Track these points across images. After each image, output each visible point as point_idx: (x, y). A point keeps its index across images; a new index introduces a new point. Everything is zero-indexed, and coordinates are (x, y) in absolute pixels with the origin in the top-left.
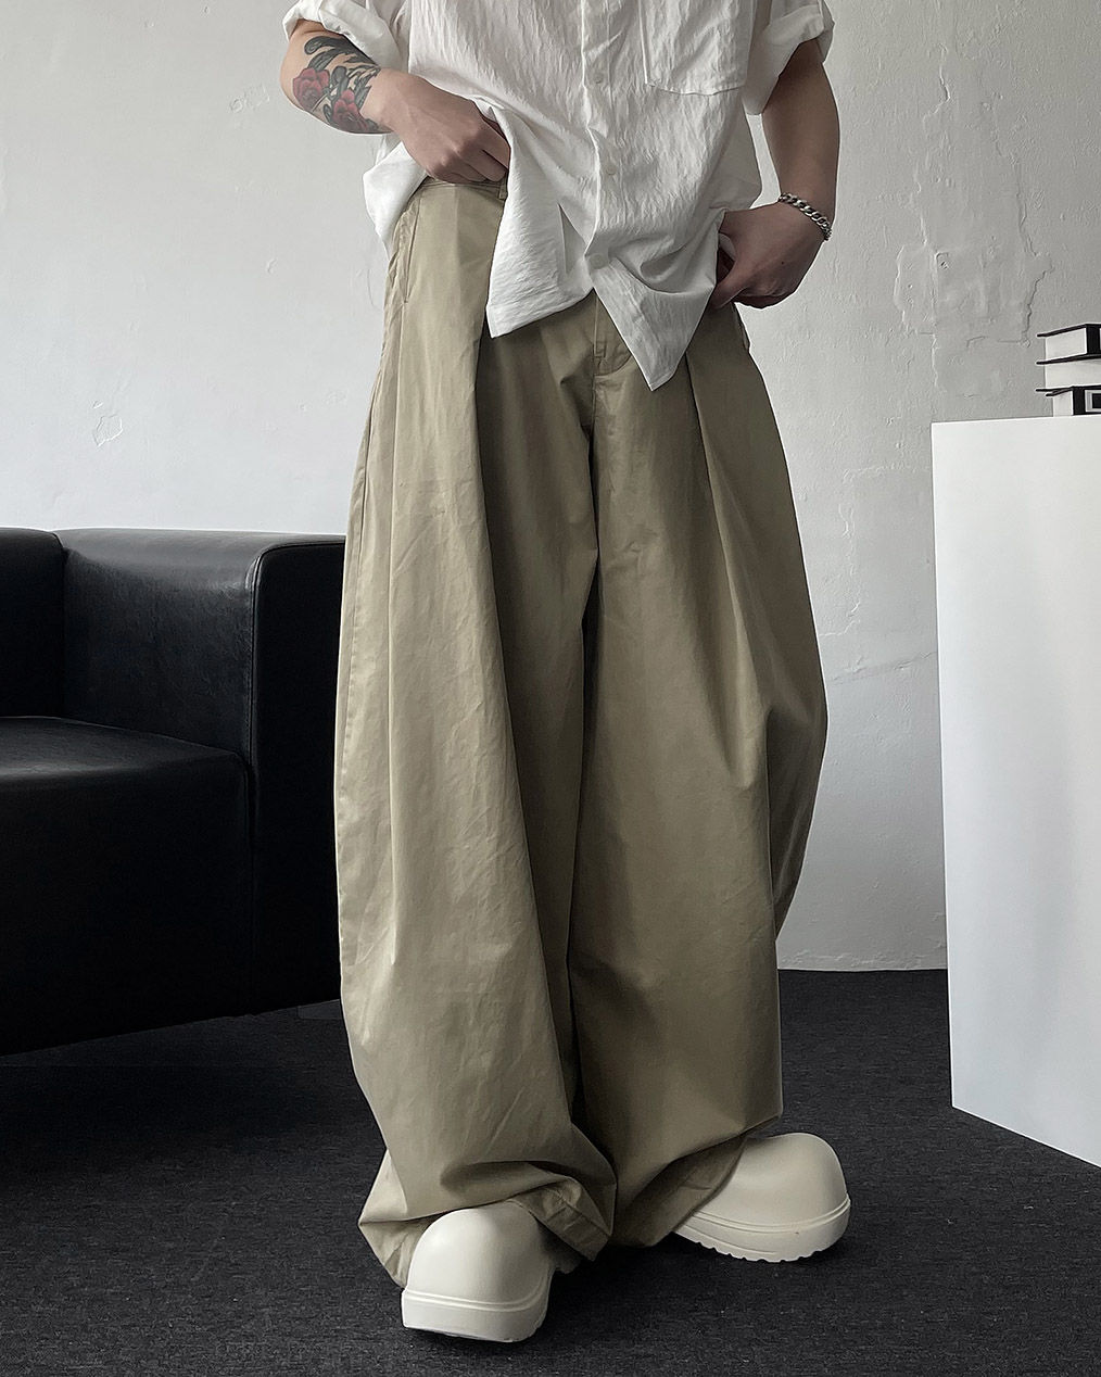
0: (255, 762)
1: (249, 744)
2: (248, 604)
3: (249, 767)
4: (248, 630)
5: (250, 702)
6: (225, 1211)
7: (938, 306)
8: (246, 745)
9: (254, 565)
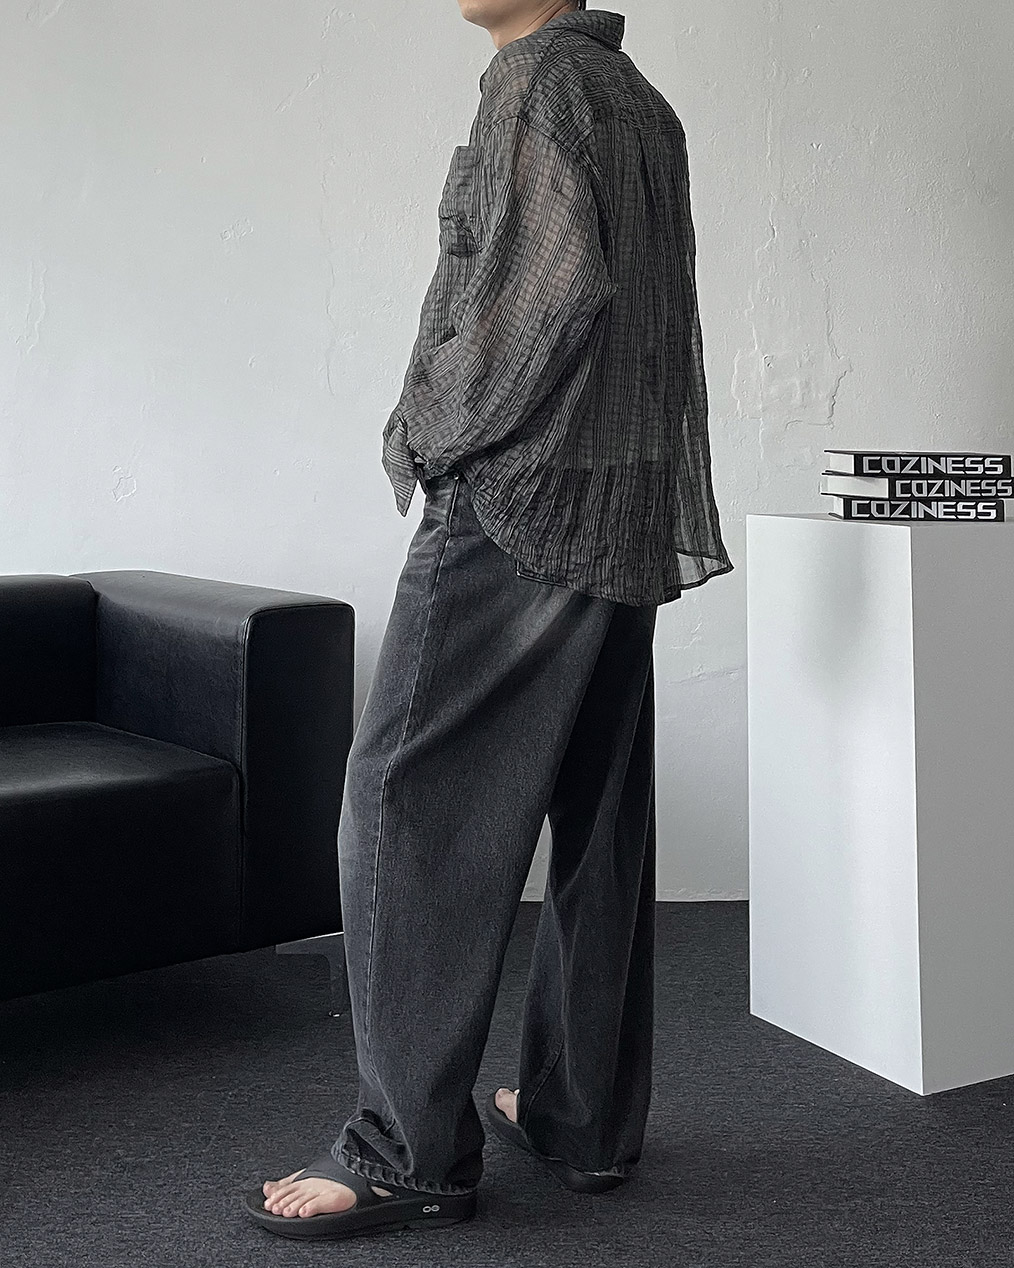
0: (244, 770)
1: (240, 756)
2: (240, 653)
3: (240, 773)
4: (240, 672)
5: (240, 724)
6: (224, 1099)
7: (765, 397)
8: (237, 757)
9: (245, 622)
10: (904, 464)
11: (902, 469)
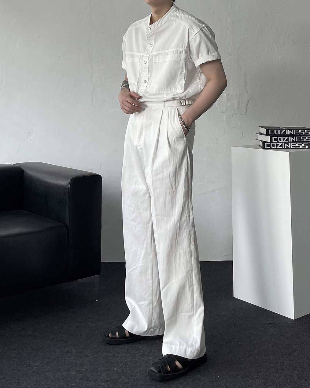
10: (281, 132)
11: (280, 133)
